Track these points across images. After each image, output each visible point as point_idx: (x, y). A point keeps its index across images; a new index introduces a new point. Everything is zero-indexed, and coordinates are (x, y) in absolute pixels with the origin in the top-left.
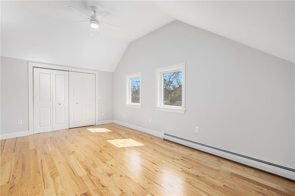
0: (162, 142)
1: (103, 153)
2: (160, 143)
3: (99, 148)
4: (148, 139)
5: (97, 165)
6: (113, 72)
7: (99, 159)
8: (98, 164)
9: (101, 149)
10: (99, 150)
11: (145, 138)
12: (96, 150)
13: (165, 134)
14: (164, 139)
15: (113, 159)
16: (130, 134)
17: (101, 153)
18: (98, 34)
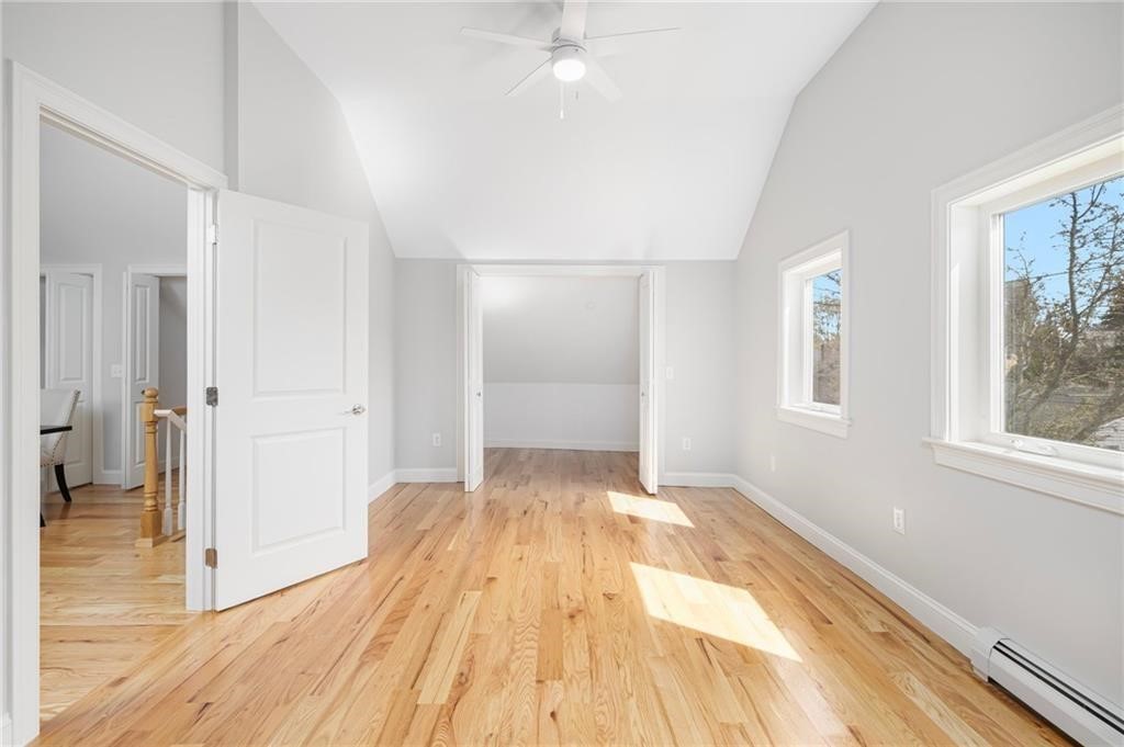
0: (963, 701)
1: (572, 631)
2: (936, 700)
3: (581, 598)
4: (859, 633)
5: (509, 680)
6: (734, 257)
7: (540, 650)
8: (512, 680)
9: (582, 607)
10: (574, 605)
11: (841, 621)
12: (563, 601)
13: (1000, 647)
14: (990, 680)
15: (586, 682)
16: (770, 567)
17: (566, 623)
18: (577, 97)
